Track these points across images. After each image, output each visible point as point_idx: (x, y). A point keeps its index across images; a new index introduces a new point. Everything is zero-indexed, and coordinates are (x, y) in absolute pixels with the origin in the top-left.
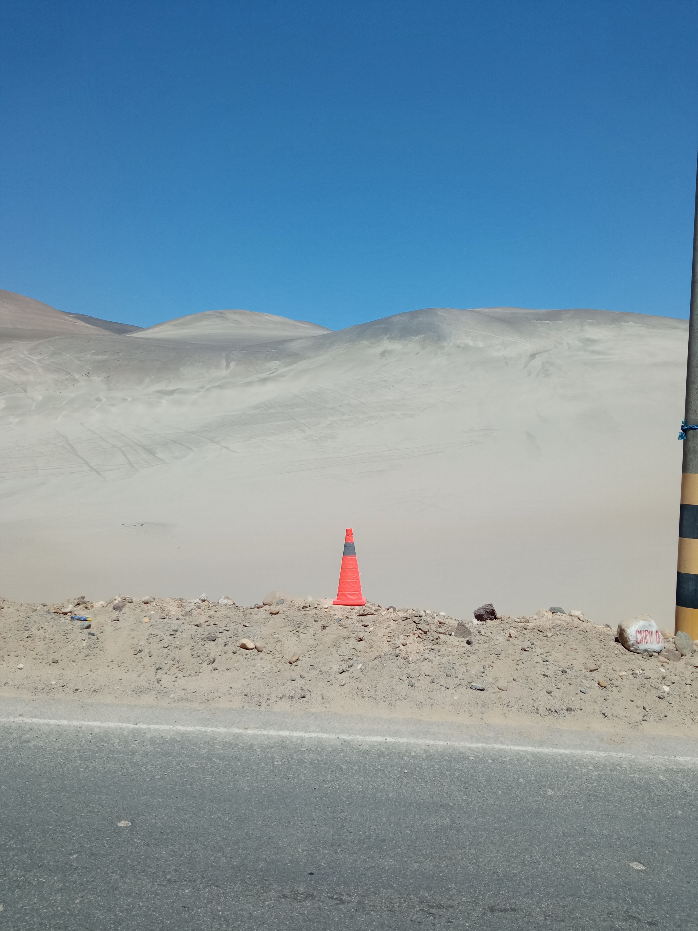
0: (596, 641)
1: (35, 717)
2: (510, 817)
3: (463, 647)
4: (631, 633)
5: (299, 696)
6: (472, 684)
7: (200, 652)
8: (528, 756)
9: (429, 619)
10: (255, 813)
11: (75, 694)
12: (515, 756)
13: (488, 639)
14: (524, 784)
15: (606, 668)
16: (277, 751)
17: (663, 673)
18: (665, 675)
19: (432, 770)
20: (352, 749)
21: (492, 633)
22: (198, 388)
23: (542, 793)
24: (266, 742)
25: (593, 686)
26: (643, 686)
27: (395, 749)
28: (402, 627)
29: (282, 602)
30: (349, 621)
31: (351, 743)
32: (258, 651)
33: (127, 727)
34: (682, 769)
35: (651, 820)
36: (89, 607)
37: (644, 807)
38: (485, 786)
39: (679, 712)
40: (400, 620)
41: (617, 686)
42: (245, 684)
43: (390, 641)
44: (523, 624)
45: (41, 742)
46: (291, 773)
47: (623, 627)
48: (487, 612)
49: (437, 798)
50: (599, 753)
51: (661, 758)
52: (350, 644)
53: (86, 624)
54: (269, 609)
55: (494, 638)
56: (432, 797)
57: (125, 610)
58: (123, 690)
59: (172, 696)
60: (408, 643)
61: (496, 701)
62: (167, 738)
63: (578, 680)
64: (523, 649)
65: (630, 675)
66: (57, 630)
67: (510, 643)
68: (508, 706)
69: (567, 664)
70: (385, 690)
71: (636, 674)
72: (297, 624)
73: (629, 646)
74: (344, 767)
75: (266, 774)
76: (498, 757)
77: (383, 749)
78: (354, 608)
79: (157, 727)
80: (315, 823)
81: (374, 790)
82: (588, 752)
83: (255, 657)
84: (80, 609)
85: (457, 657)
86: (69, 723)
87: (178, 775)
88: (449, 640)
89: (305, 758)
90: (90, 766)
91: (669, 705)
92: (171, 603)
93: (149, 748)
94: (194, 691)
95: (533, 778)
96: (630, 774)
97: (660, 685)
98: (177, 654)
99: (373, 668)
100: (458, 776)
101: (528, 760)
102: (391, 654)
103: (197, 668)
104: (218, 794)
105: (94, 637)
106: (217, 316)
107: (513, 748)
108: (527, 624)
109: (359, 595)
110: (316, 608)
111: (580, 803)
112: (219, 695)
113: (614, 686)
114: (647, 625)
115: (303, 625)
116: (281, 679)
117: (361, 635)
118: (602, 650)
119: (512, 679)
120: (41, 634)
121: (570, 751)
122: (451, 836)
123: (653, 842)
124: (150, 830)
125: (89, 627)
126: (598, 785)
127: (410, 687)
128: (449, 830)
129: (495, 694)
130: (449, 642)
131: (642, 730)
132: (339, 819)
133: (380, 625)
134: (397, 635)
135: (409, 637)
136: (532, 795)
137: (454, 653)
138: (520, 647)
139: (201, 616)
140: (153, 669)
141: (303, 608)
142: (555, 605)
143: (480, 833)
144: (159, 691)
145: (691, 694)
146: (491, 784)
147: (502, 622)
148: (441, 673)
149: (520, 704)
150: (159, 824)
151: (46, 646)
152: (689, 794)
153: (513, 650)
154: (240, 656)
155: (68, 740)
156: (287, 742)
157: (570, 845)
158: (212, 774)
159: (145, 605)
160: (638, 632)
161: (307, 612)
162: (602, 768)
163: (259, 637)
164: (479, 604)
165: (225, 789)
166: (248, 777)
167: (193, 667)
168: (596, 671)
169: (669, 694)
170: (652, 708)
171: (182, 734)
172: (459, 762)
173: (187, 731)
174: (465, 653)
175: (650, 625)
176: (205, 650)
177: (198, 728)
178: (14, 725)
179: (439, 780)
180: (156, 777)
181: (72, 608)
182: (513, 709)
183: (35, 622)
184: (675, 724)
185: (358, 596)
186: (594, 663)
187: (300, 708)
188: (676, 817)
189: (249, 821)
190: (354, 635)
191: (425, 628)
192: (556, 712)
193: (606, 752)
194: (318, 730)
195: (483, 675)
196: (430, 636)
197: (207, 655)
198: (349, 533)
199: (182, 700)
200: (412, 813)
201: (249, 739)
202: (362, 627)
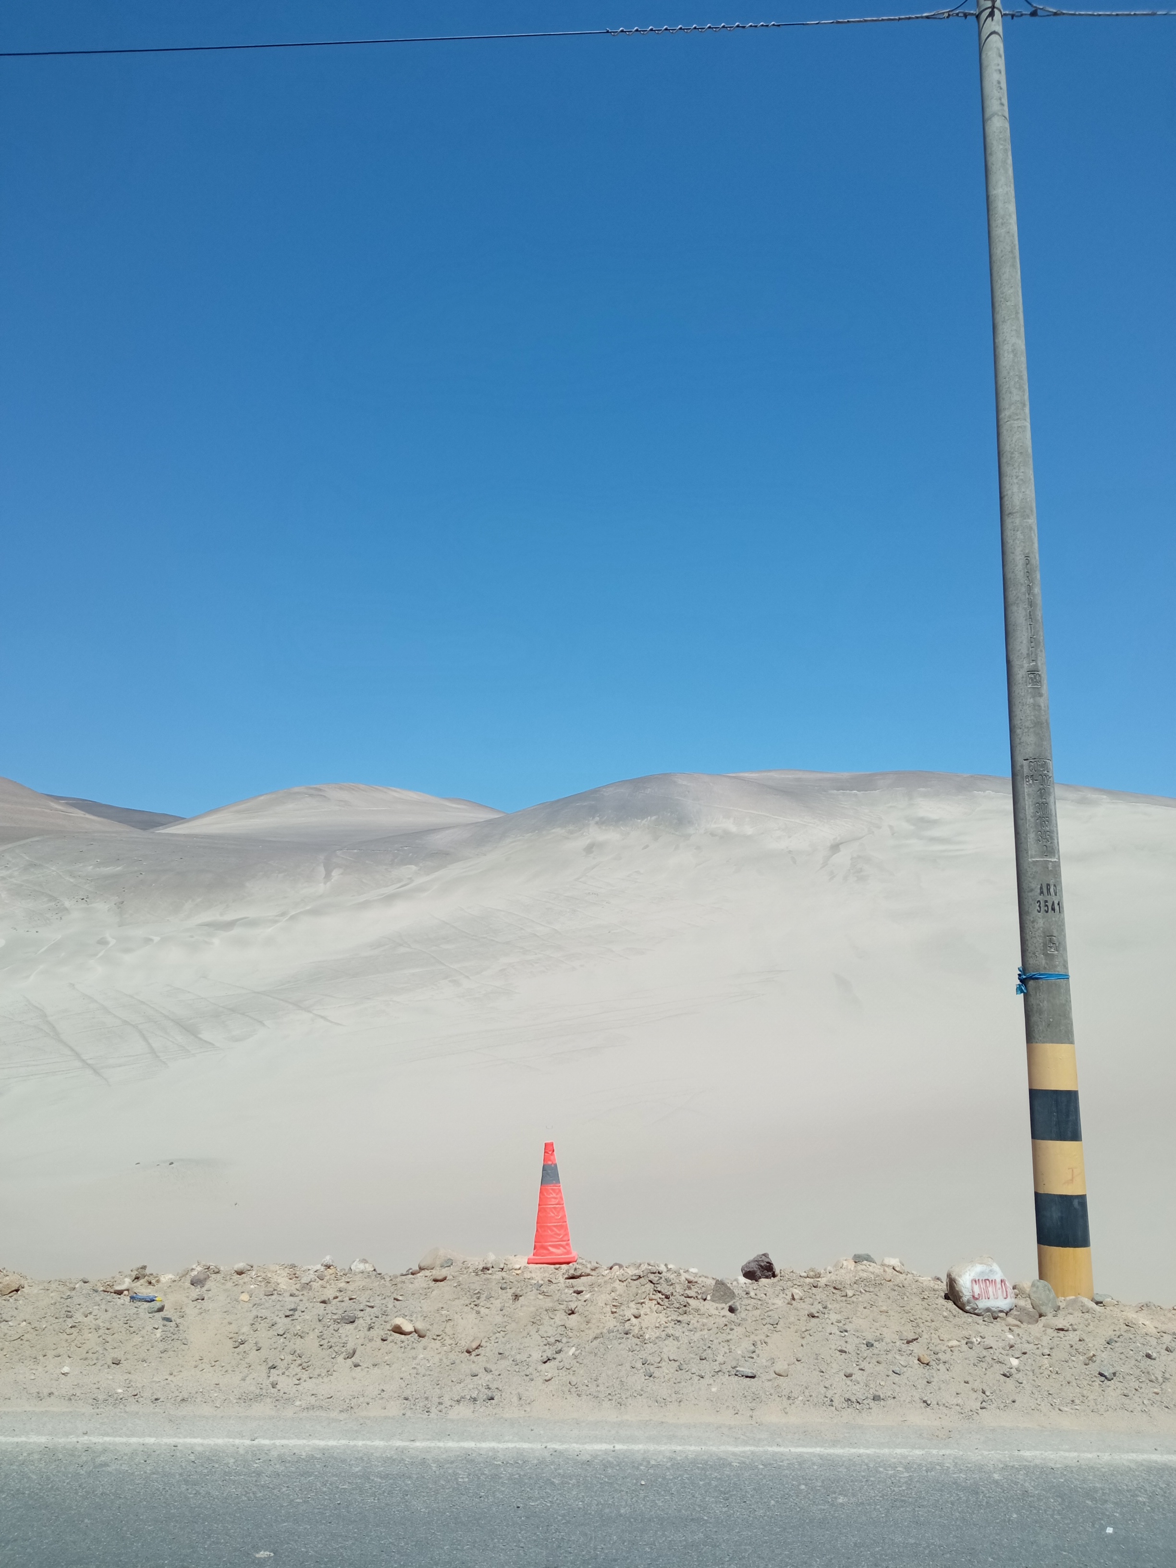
0: (917, 1300)
1: (107, 1435)
2: (785, 1529)
3: (723, 1317)
4: (965, 1284)
5: (485, 1397)
6: (737, 1369)
7: (333, 1340)
8: (814, 1459)
9: (672, 1276)
10: (439, 1537)
11: (155, 1405)
12: (796, 1459)
13: (760, 1303)
14: (806, 1491)
15: (930, 1337)
16: (460, 1465)
17: (1010, 1339)
18: (1012, 1342)
19: (680, 1480)
20: (567, 1460)
21: (766, 1294)
22: (277, 916)
23: (830, 1500)
24: (444, 1456)
25: (911, 1363)
26: (981, 1359)
27: (627, 1457)
28: (634, 1290)
29: (449, 1263)
30: (553, 1286)
31: (565, 1453)
32: (420, 1336)
33: (242, 1443)
34: (1026, 1466)
35: (974, 1525)
36: (153, 1281)
37: (968, 1511)
38: (752, 1496)
39: (1032, 1395)
40: (630, 1280)
41: (945, 1362)
42: (403, 1385)
43: (616, 1312)
44: (811, 1280)
45: (123, 1465)
46: (483, 1491)
47: (953, 1276)
48: (761, 1266)
49: (686, 1511)
50: (914, 1451)
51: (999, 1453)
52: (557, 1319)
53: (156, 1305)
54: (431, 1274)
55: (770, 1301)
56: (680, 1511)
57: (209, 1284)
58: (225, 1398)
59: (298, 1403)
60: (642, 1313)
61: (772, 1391)
62: (302, 1455)
63: (890, 1356)
64: (810, 1314)
65: (963, 1346)
66: (114, 1315)
67: (792, 1307)
68: (789, 1398)
69: (874, 1334)
70: (611, 1384)
71: (972, 1343)
72: (475, 1294)
73: (964, 1304)
74: (557, 1482)
75: (448, 1493)
76: (772, 1462)
77: (610, 1459)
78: (559, 1267)
79: (284, 1442)
80: (522, 1545)
81: (600, 1506)
82: (898, 1451)
83: (415, 1345)
84: (142, 1285)
85: (715, 1330)
86: (158, 1441)
87: (326, 1497)
88: (703, 1308)
89: (502, 1473)
90: (201, 1491)
91: (1019, 1385)
92: (278, 1272)
93: (280, 1468)
94: (329, 1396)
95: (819, 1484)
96: (954, 1474)
97: (1006, 1357)
98: (298, 1344)
99: (591, 1353)
100: (716, 1486)
101: (814, 1464)
102: (618, 1330)
103: (329, 1365)
104: (385, 1517)
105: (173, 1324)
106: (311, 795)
107: (793, 1450)
108: (818, 1280)
109: (567, 1247)
110: (502, 1269)
111: (881, 1509)
112: (367, 1400)
113: (941, 1361)
114: (987, 1271)
115: (485, 1295)
116: (456, 1374)
117: (572, 1306)
118: (925, 1312)
119: (795, 1360)
120: (91, 1322)
121: (873, 1450)
122: (705, 1553)
123: (973, 1549)
124: (301, 1560)
125: (161, 1309)
126: (907, 1489)
127: (647, 1377)
128: (702, 1547)
129: (770, 1383)
130: (703, 1310)
131: (979, 1421)
132: (554, 1539)
133: (601, 1289)
134: (626, 1303)
135: (643, 1305)
136: (817, 1503)
137: (711, 1325)
138: (807, 1313)
139: (325, 1290)
140: (264, 1369)
141: (482, 1271)
142: (861, 1252)
143: (743, 1547)
144: (278, 1398)
145: (1051, 1369)
146: (761, 1493)
147: (782, 1278)
148: (692, 1356)
149: (807, 1394)
150: (311, 1553)
151: (101, 1339)
152: (1030, 1494)
153: (796, 1317)
154: (393, 1344)
155: (162, 1461)
156: (474, 1455)
157: (863, 1555)
158: (374, 1495)
159: (239, 1276)
160: (974, 1282)
161: (489, 1276)
162: (916, 1468)
163: (419, 1316)
164: (748, 1256)
165: (394, 1512)
166: (424, 1496)
167: (322, 1363)
168: (915, 1342)
169: (1018, 1370)
170: (995, 1391)
171: (323, 1451)
172: (718, 1469)
173: (328, 1446)
174: (726, 1325)
175: (991, 1271)
176: (340, 1337)
177: (343, 1442)
178: (79, 1446)
179: (689, 1492)
180: (297, 1501)
181: (130, 1283)
182: (797, 1402)
183: (79, 1305)
184: (1025, 1411)
185: (565, 1249)
186: (913, 1331)
187: (488, 1413)
188: (1009, 1520)
189: (432, 1545)
190: (562, 1307)
191: (667, 1290)
192: (858, 1402)
193: (923, 1449)
194: (516, 1439)
195: (754, 1355)
196: (675, 1302)
197: (342, 1345)
198: (549, 1149)
199: (313, 1408)
200: (652, 1530)
201: (418, 1453)
202: (573, 1294)
